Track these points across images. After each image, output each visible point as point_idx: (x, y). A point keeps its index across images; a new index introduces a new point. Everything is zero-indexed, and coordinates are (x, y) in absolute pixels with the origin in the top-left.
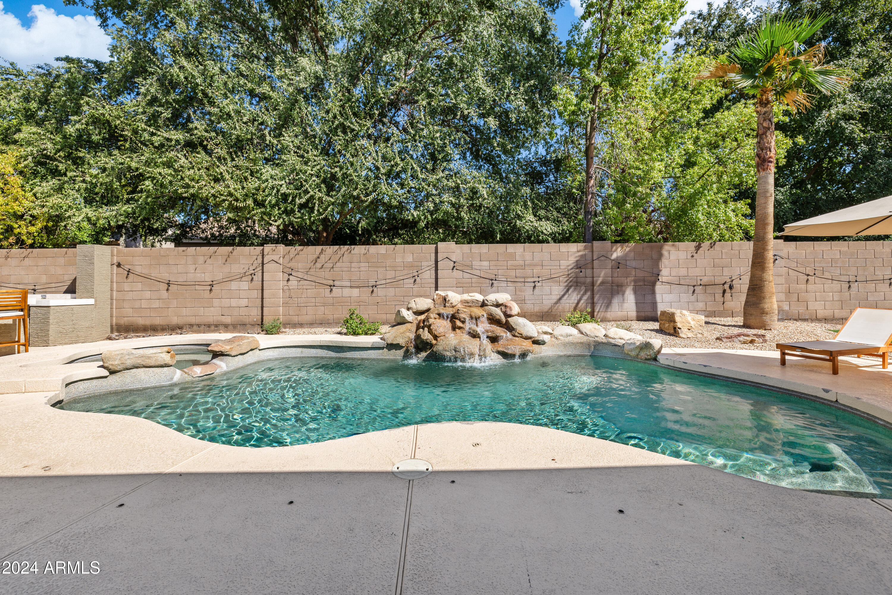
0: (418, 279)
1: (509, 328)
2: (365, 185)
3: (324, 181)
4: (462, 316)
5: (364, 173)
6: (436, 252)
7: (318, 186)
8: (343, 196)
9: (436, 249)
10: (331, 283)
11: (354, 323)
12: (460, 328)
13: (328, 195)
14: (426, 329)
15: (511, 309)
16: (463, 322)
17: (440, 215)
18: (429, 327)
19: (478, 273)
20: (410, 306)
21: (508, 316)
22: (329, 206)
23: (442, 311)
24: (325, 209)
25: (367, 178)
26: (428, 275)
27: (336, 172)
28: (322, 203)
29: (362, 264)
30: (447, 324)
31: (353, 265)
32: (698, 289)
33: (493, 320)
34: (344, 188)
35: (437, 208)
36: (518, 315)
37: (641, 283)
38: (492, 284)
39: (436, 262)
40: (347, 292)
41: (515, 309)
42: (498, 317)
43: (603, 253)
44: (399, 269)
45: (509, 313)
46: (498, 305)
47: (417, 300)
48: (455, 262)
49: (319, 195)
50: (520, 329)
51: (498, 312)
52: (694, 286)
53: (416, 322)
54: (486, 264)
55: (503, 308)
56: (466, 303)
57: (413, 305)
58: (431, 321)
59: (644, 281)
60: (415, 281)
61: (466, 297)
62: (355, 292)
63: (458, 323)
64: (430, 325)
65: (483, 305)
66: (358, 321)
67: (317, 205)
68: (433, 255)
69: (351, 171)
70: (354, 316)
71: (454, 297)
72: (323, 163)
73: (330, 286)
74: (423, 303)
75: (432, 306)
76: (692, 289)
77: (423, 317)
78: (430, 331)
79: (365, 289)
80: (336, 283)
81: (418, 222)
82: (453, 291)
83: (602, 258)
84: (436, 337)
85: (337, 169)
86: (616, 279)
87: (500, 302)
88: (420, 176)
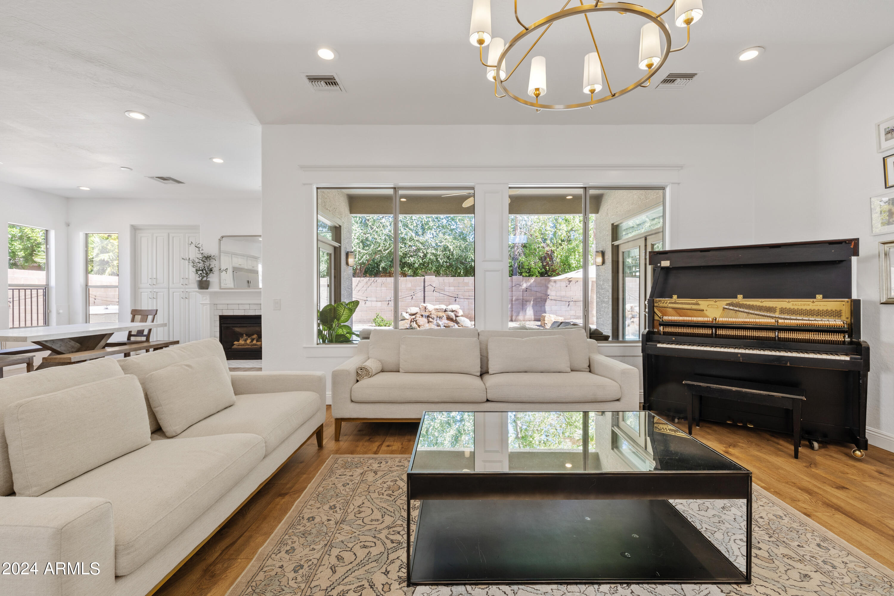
0: (414, 297)
1: (457, 322)
2: (384, 244)
3: (362, 242)
4: (433, 316)
5: (383, 238)
6: (424, 282)
7: (358, 244)
8: (372, 250)
9: (424, 279)
10: (365, 299)
11: (379, 320)
12: (431, 322)
13: (363, 249)
14: (415, 322)
15: (458, 313)
16: (433, 319)
17: (426, 260)
18: (416, 321)
19: (447, 293)
20: (407, 311)
21: (456, 316)
22: (365, 255)
23: (423, 314)
24: (362, 257)
25: (385, 240)
26: (420, 295)
27: (368, 236)
28: (360, 253)
29: (383, 288)
30: (426, 320)
31: (378, 288)
32: (571, 303)
33: (449, 318)
34: (373, 246)
35: (425, 256)
36: (462, 316)
37: (539, 300)
38: (456, 300)
39: (424, 287)
40: (374, 304)
41: (461, 313)
42: (451, 317)
43: (517, 283)
44: (404, 291)
45: (457, 315)
46: (453, 311)
47: (411, 308)
48: (434, 287)
49: (358, 249)
50: (461, 323)
51: (452, 315)
52: (569, 302)
53: (410, 320)
54: (452, 288)
55: (455, 312)
56: (437, 310)
57: (409, 311)
58: (417, 318)
59: (541, 299)
60: (412, 297)
61: (437, 307)
62: (379, 304)
63: (431, 319)
64: (416, 320)
65: (445, 311)
66: (381, 319)
67: (357, 255)
68: (423, 283)
69: (376, 236)
70: (378, 317)
71: (431, 307)
72: (361, 231)
73: (365, 300)
74: (414, 310)
75: (419, 311)
76: (568, 303)
77: (414, 317)
78: (416, 323)
79: (384, 302)
80: (368, 299)
81: (414, 264)
82: (430, 304)
83: (518, 286)
84: (419, 326)
85: (369, 235)
86: (525, 298)
87: (454, 310)
88: (415, 239)
